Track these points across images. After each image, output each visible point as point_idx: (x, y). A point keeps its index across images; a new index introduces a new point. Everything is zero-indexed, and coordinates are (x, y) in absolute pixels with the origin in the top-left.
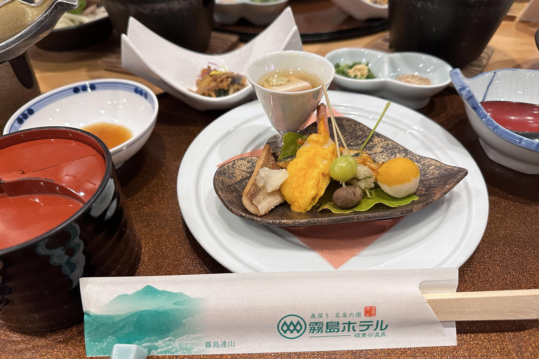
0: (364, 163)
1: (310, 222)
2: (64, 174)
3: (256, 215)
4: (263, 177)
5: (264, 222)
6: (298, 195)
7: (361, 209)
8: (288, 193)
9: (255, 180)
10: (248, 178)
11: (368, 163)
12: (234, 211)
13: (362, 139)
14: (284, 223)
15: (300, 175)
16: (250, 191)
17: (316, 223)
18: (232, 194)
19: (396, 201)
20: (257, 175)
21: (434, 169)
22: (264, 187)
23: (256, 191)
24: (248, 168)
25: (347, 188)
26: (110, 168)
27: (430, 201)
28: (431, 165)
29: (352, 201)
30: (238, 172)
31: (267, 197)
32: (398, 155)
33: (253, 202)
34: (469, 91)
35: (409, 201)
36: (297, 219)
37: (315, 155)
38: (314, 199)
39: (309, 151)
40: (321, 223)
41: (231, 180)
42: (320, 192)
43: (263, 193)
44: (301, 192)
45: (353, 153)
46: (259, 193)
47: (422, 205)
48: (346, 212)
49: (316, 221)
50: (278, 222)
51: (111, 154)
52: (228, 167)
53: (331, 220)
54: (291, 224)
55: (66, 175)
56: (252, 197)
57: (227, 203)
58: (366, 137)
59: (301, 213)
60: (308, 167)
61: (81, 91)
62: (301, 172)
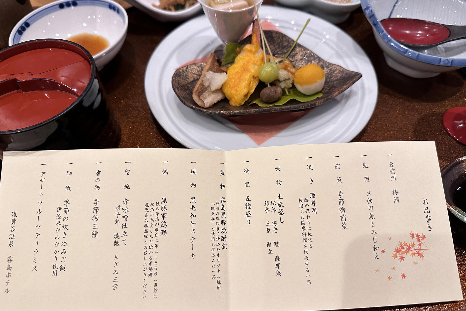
0: (285, 68)
1: (241, 112)
2: (60, 75)
3: (203, 108)
4: (208, 79)
5: (208, 112)
6: (234, 92)
7: (280, 103)
8: (227, 91)
9: (203, 81)
10: (198, 79)
11: (289, 69)
12: (187, 104)
13: (287, 49)
14: (222, 113)
15: (237, 77)
16: (199, 89)
17: (245, 113)
18: (186, 92)
19: (305, 97)
20: (204, 77)
21: (338, 73)
22: (209, 87)
23: (203, 90)
24: (198, 72)
25: (271, 88)
26: (94, 71)
27: (329, 97)
28: (335, 70)
29: (274, 97)
30: (190, 75)
31: (212, 94)
32: (313, 62)
33: (200, 98)
34: (371, 11)
35: (315, 97)
36: (231, 111)
37: (248, 62)
38: (246, 95)
39: (244, 58)
40: (249, 113)
41: (185, 81)
42: (251, 91)
43: (208, 91)
44: (236, 91)
45: (277, 60)
46: (205, 90)
47: (323, 100)
48: (268, 105)
49: (245, 112)
50: (218, 112)
51: (95, 60)
52: (183, 70)
53: (256, 111)
54: (227, 114)
55: (62, 76)
56: (200, 94)
57: (182, 98)
58: (290, 47)
59: (236, 106)
60: (242, 71)
61: (65, 7)
62: (238, 75)
